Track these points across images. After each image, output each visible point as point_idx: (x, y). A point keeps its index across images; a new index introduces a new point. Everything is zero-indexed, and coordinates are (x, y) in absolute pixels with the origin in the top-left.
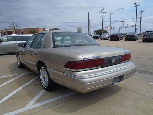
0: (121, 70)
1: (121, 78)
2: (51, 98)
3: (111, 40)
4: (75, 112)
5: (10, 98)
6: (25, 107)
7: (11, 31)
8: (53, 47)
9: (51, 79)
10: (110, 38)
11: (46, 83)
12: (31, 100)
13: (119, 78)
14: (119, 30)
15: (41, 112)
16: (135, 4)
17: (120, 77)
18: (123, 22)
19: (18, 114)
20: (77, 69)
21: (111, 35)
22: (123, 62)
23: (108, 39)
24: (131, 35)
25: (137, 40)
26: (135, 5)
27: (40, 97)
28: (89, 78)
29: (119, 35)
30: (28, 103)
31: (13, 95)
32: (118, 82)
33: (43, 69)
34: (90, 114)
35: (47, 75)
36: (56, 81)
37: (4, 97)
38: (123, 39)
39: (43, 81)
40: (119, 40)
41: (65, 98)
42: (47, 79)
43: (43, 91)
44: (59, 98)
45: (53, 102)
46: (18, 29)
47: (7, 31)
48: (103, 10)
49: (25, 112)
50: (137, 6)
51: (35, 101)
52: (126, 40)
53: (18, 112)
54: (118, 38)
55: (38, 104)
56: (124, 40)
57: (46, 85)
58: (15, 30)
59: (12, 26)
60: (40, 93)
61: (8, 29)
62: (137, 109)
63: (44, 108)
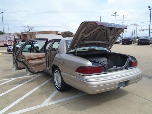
0: (126, 76)
1: (126, 83)
2: (63, 98)
3: (123, 44)
4: (84, 111)
5: (29, 96)
6: (42, 104)
7: (27, 34)
8: (67, 54)
9: (64, 81)
10: (122, 42)
11: (59, 84)
12: (46, 99)
13: (125, 83)
14: (132, 33)
15: (55, 109)
16: (149, 7)
17: (126, 81)
18: (137, 25)
19: (36, 109)
20: (86, 73)
21: (123, 39)
22: (129, 68)
23: (119, 43)
24: (144, 39)
25: (150, 44)
26: (149, 9)
27: (54, 97)
28: (96, 81)
29: (131, 39)
30: (44, 101)
31: (32, 93)
32: (124, 86)
33: (57, 72)
34: (97, 113)
35: (60, 77)
36: (68, 83)
37: (24, 94)
38: (135, 43)
39: (57, 83)
40: (132, 44)
41: (75, 99)
42: (60, 81)
43: (57, 91)
44: (70, 98)
45: (65, 101)
46: (33, 32)
47: (23, 34)
48: (115, 13)
49: (42, 108)
50: (151, 9)
51: (50, 100)
52: (138, 45)
53: (37, 108)
54: (131, 42)
55: (53, 102)
56: (137, 44)
57: (59, 86)
58: (30, 32)
59: (27, 30)
60: (54, 93)
61: (24, 32)
62: (141, 112)
63: (57, 106)
